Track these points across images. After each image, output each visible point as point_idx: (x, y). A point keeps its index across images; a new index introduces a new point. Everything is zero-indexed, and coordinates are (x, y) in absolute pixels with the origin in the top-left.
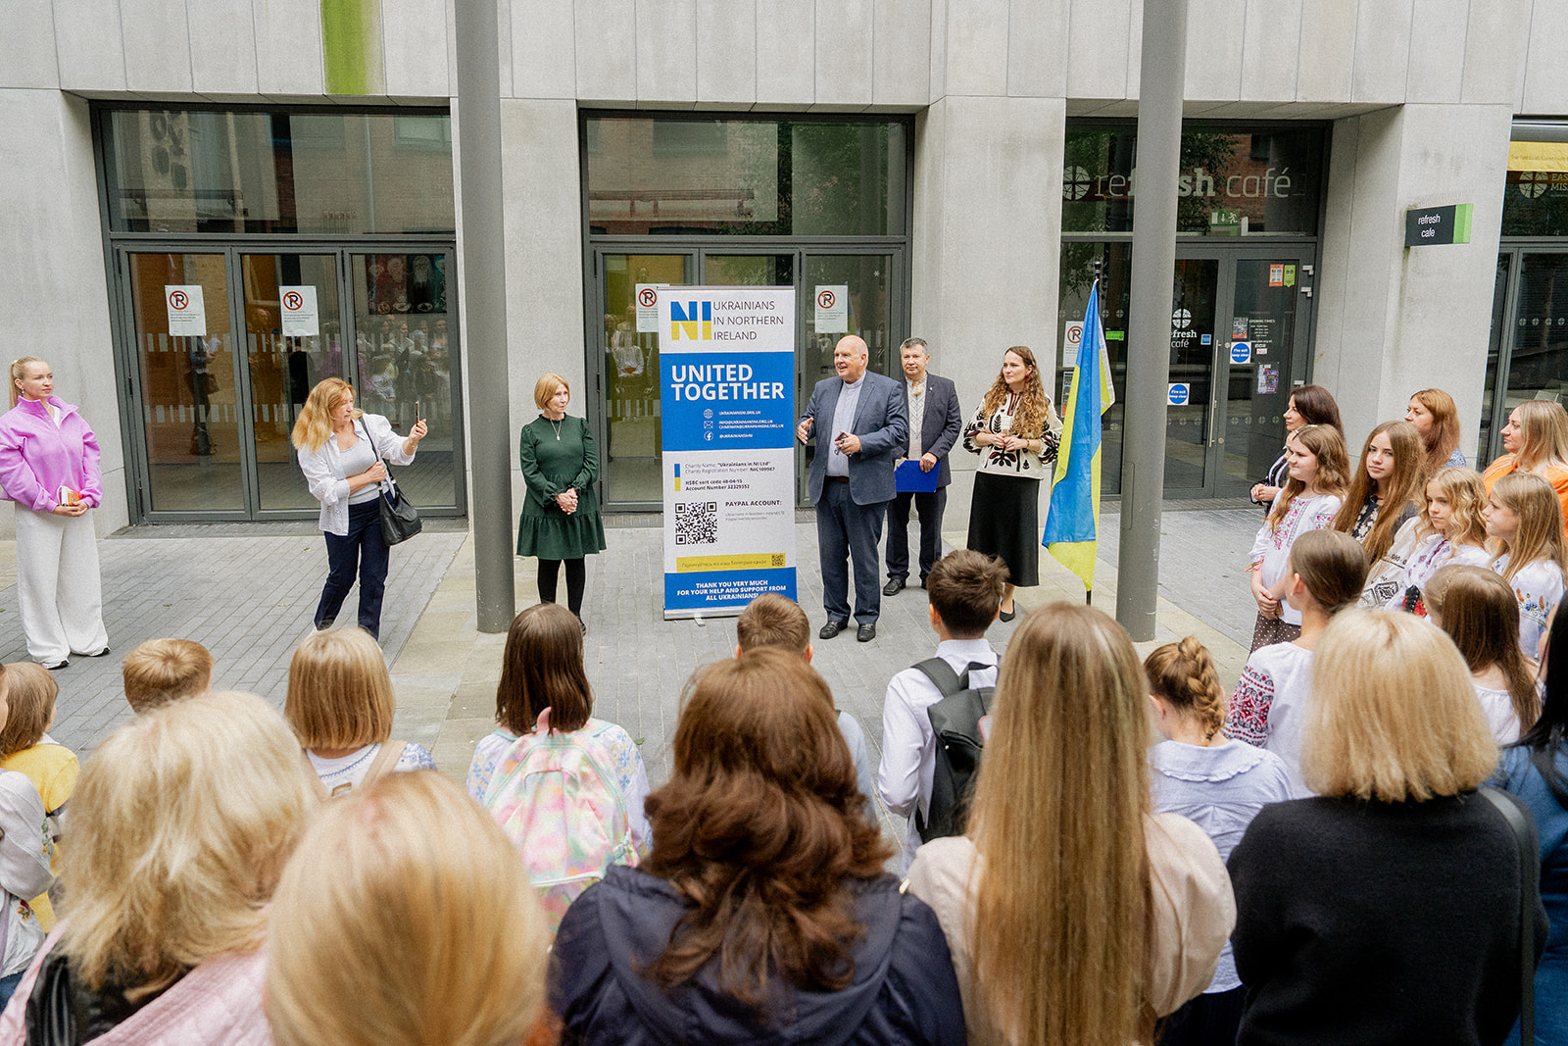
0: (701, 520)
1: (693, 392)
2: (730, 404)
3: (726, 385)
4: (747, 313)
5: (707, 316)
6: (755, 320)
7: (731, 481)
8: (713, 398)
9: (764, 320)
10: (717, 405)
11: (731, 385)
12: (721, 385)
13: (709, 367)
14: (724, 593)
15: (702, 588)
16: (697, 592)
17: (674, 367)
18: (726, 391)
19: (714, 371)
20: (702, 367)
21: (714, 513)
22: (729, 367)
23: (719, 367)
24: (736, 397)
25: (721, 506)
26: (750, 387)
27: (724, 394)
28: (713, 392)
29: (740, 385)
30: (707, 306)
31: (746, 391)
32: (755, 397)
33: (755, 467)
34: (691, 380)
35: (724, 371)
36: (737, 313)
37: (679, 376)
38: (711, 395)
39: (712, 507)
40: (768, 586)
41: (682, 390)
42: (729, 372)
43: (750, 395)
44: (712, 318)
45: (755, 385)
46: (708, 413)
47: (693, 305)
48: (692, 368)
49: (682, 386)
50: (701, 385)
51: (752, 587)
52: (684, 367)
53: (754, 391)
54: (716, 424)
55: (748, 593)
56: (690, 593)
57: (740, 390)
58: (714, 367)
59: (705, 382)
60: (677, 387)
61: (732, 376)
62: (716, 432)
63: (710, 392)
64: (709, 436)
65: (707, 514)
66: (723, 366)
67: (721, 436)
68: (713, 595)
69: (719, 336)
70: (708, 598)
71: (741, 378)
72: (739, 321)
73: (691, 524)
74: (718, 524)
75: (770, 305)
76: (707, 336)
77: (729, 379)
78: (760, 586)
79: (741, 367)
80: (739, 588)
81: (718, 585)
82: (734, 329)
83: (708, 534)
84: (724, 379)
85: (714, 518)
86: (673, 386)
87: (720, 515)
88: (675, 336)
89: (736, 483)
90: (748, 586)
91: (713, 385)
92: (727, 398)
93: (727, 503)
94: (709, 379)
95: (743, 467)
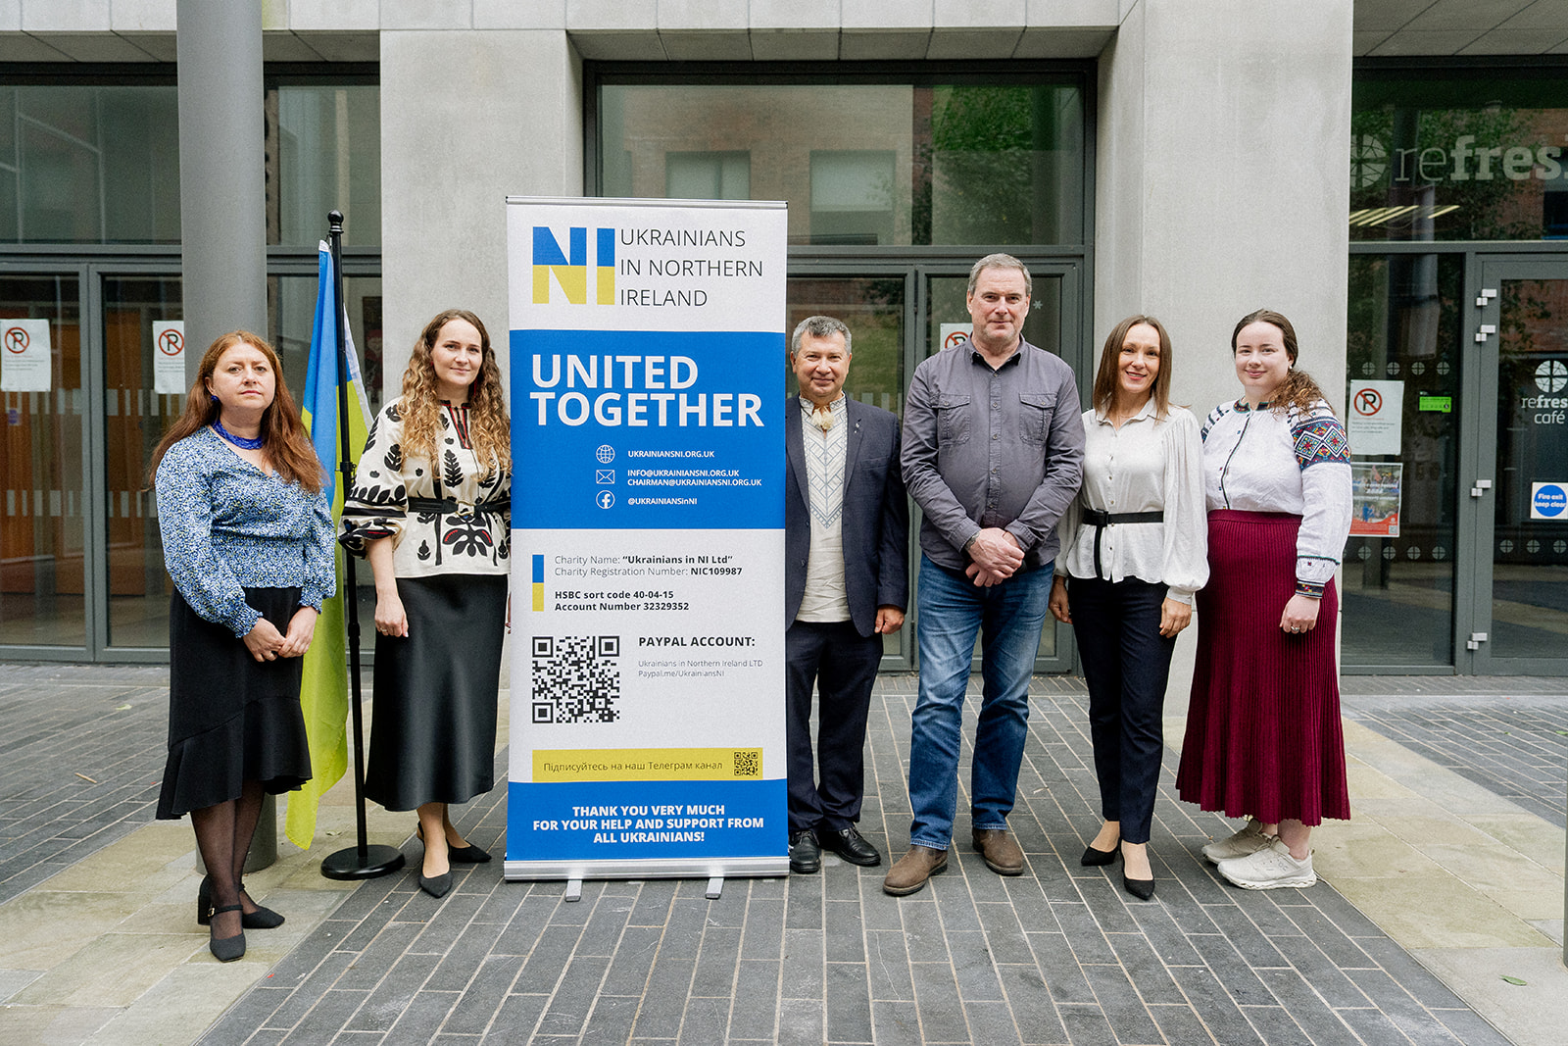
0: (586, 672)
1: (574, 409)
2: (651, 436)
3: (644, 397)
4: (688, 252)
5: (606, 257)
6: (705, 266)
7: (651, 595)
8: (617, 422)
9: (722, 268)
10: (623, 437)
11: (654, 397)
12: (632, 398)
13: (608, 359)
14: (632, 829)
15: (585, 818)
16: (575, 825)
17: (537, 359)
18: (643, 409)
19: (619, 369)
20: (593, 359)
21: (613, 659)
22: (650, 360)
23: (629, 361)
24: (663, 421)
25: (629, 645)
26: (693, 401)
27: (639, 416)
28: (617, 411)
29: (672, 397)
30: (606, 238)
31: (684, 410)
32: (702, 422)
33: (702, 565)
34: (571, 384)
35: (639, 370)
36: (668, 252)
37: (547, 375)
38: (611, 417)
39: (609, 646)
40: (726, 817)
41: (552, 405)
42: (650, 371)
43: (693, 418)
44: (617, 261)
45: (702, 398)
46: (605, 453)
47: (578, 236)
48: (573, 360)
49: (552, 395)
50: (592, 395)
51: (691, 817)
52: (556, 359)
53: (701, 410)
54: (622, 478)
55: (682, 830)
56: (560, 826)
57: (673, 407)
58: (619, 359)
59: (601, 389)
60: (542, 398)
61: (656, 378)
62: (622, 491)
63: (610, 410)
64: (606, 501)
65: (599, 660)
66: (638, 359)
67: (632, 501)
68: (608, 832)
69: (632, 297)
70: (598, 838)
71: (675, 384)
72: (672, 268)
73: (566, 681)
74: (623, 683)
75: (737, 239)
76: (605, 297)
77: (649, 384)
78: (708, 816)
79: (675, 361)
80: (665, 818)
81: (619, 811)
82: (661, 285)
83: (600, 703)
84: (639, 385)
85: (614, 670)
86: (533, 395)
87: (627, 665)
88: (541, 295)
89: (662, 600)
90: (684, 815)
91: (617, 397)
92: (644, 423)
93: (642, 641)
94: (608, 384)
95: (676, 566)
